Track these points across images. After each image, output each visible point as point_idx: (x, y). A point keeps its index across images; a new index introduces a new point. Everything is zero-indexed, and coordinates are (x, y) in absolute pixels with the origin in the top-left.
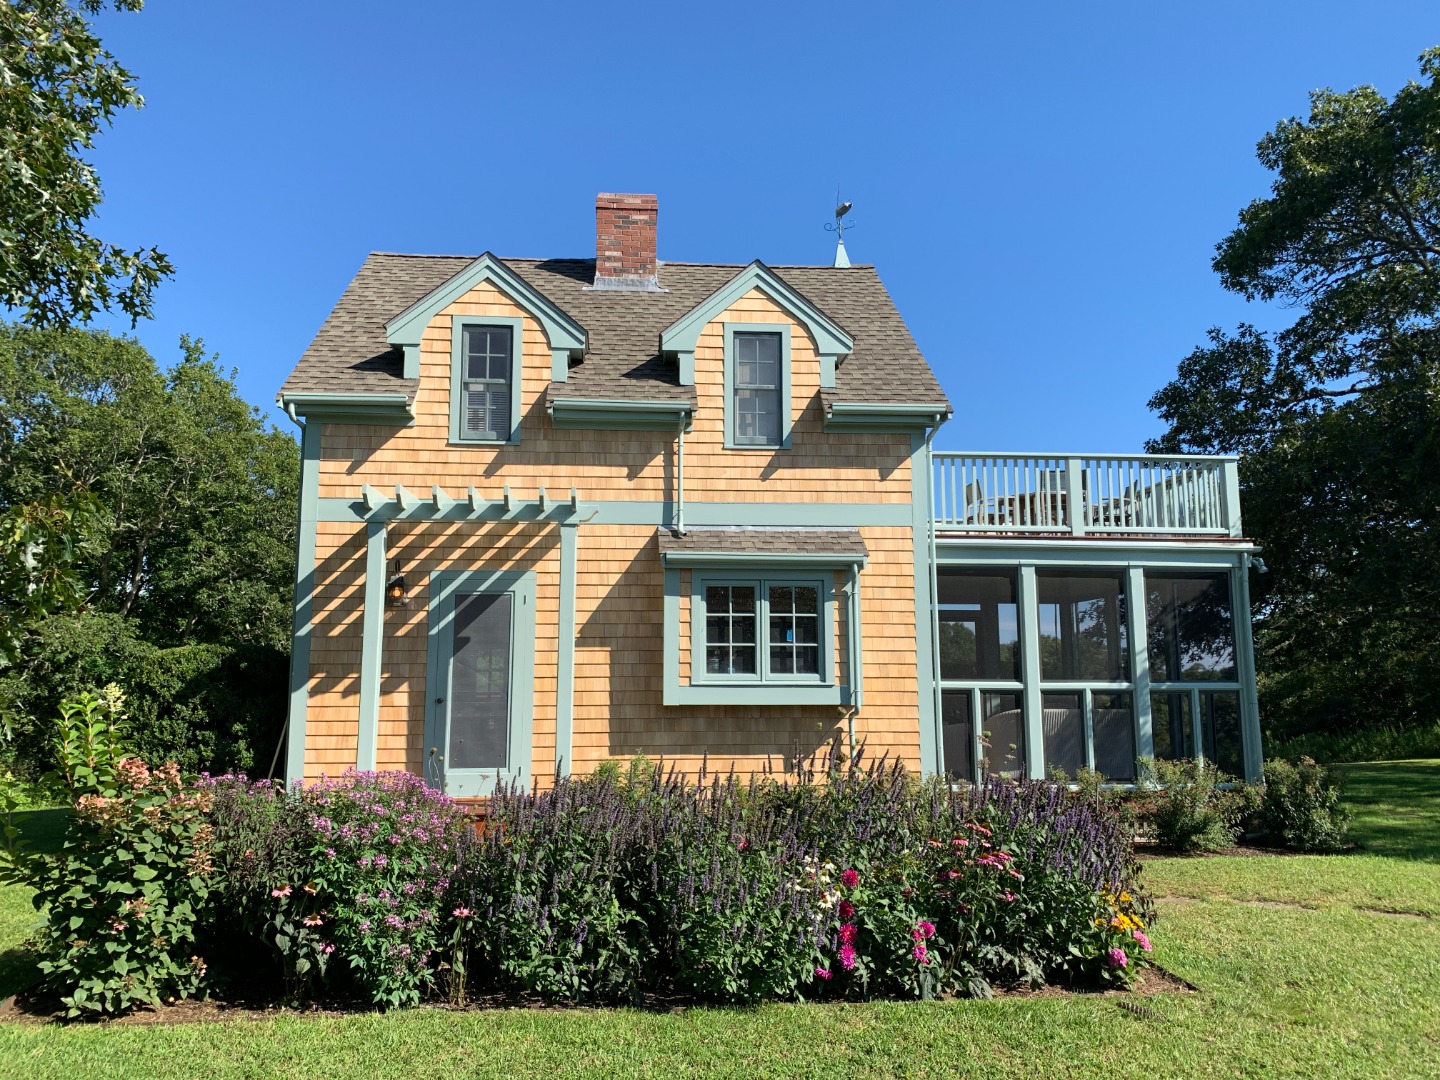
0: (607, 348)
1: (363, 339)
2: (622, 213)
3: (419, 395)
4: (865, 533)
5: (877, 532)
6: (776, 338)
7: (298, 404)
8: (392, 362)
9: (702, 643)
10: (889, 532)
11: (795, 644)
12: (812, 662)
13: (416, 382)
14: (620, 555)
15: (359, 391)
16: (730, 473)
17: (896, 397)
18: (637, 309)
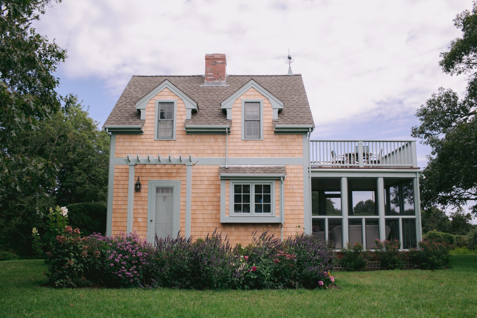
0: (205, 107)
1: (129, 107)
2: (214, 60)
3: (146, 125)
4: (287, 167)
5: (291, 167)
6: (258, 104)
7: (109, 129)
8: (138, 113)
9: (232, 203)
10: (295, 167)
11: (263, 203)
12: (268, 209)
13: (144, 121)
14: (207, 175)
15: (127, 124)
16: (243, 148)
18: (217, 93)
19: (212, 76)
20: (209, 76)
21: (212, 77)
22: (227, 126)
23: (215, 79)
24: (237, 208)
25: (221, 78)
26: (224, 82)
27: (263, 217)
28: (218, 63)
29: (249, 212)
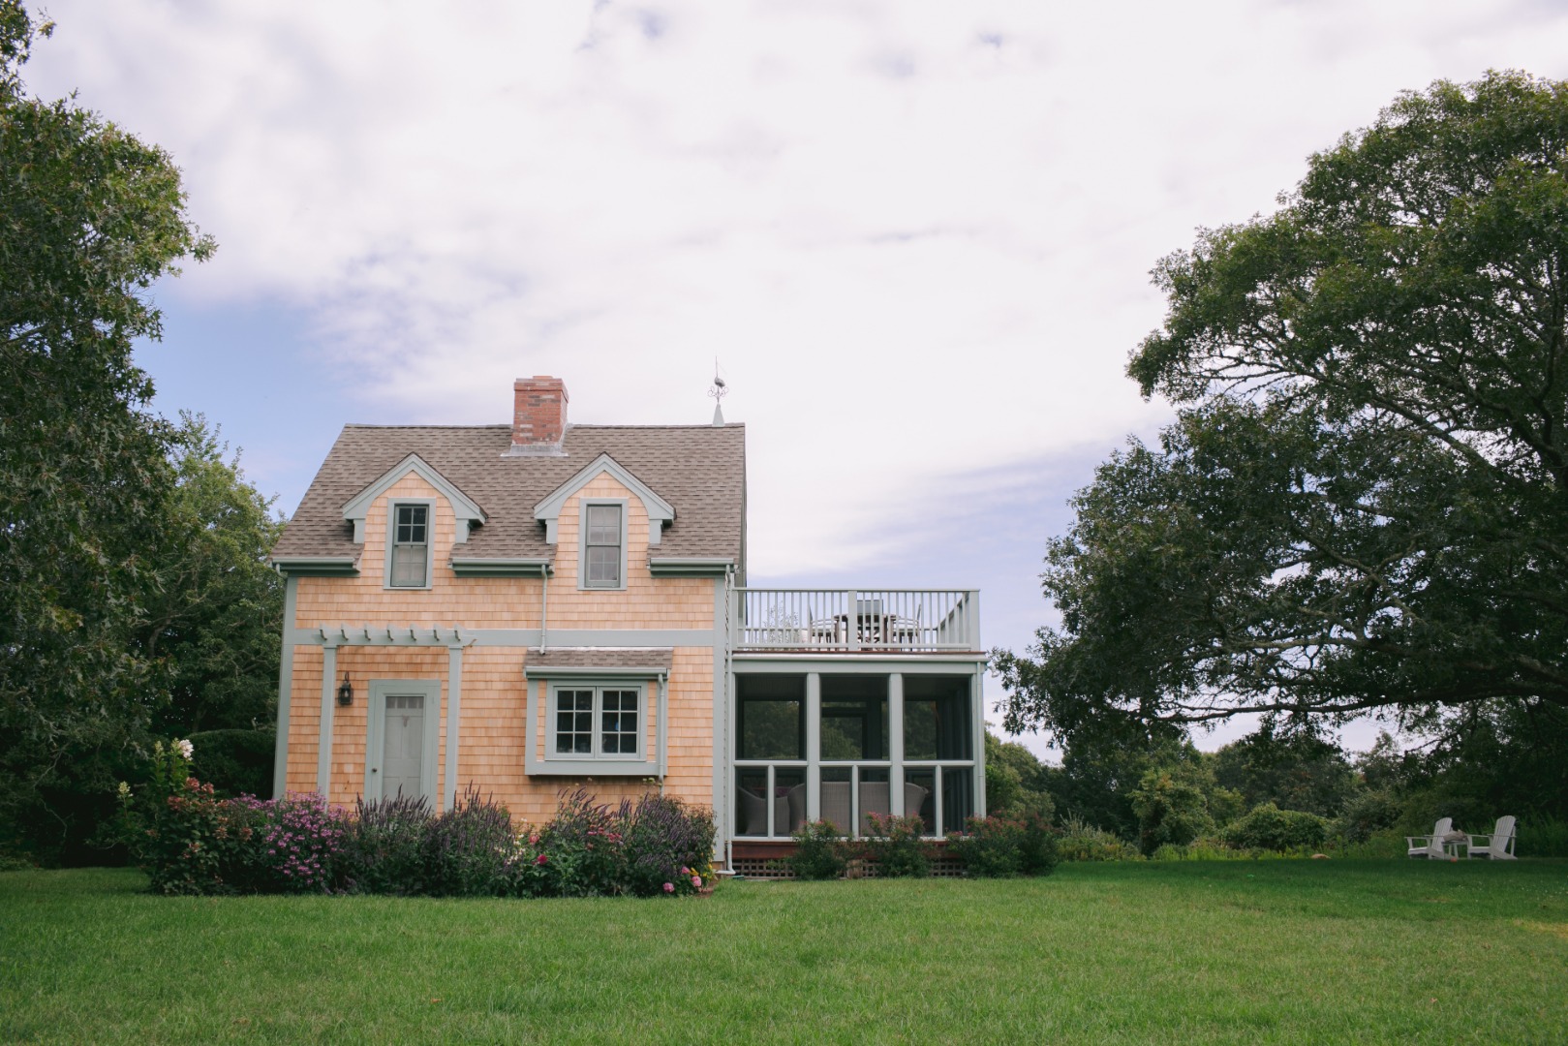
0: (504, 512)
1: (330, 510)
2: (534, 394)
3: (365, 555)
4: (678, 651)
5: (687, 651)
6: (618, 508)
7: (282, 565)
8: (349, 528)
9: (552, 732)
10: (695, 651)
11: (619, 733)
12: (630, 745)
13: (362, 546)
14: (500, 668)
15: (323, 555)
16: (582, 608)
17: (703, 552)
18: (537, 475)
19: (530, 430)
20: (523, 430)
21: (530, 435)
22: (543, 560)
23: (535, 439)
24: (564, 743)
25: (550, 436)
26: (558, 445)
27: (619, 764)
28: (545, 400)
29: (588, 750)
